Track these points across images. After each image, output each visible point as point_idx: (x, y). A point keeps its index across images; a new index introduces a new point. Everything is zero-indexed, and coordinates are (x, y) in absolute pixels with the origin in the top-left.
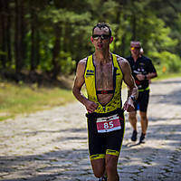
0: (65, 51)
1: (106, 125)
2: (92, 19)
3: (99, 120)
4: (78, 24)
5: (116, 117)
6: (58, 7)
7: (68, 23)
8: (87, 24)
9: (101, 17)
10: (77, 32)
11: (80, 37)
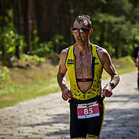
0: (108, 42)
1: (86, 111)
2: (127, 20)
3: (80, 106)
4: (116, 23)
5: (95, 104)
6: (103, 12)
7: (110, 23)
8: (123, 23)
9: (133, 19)
10: (116, 29)
11: (118, 32)
